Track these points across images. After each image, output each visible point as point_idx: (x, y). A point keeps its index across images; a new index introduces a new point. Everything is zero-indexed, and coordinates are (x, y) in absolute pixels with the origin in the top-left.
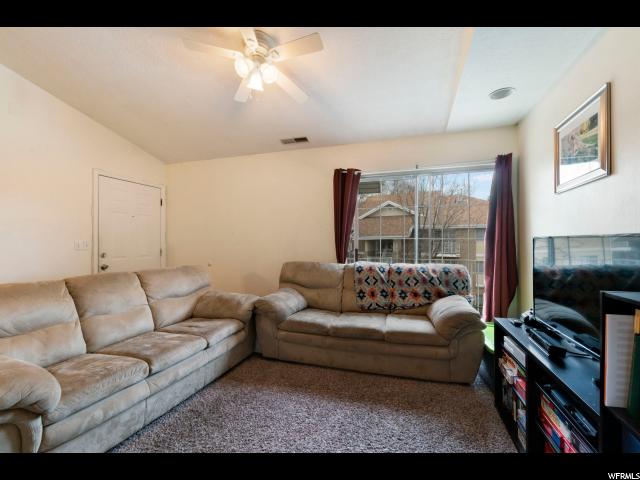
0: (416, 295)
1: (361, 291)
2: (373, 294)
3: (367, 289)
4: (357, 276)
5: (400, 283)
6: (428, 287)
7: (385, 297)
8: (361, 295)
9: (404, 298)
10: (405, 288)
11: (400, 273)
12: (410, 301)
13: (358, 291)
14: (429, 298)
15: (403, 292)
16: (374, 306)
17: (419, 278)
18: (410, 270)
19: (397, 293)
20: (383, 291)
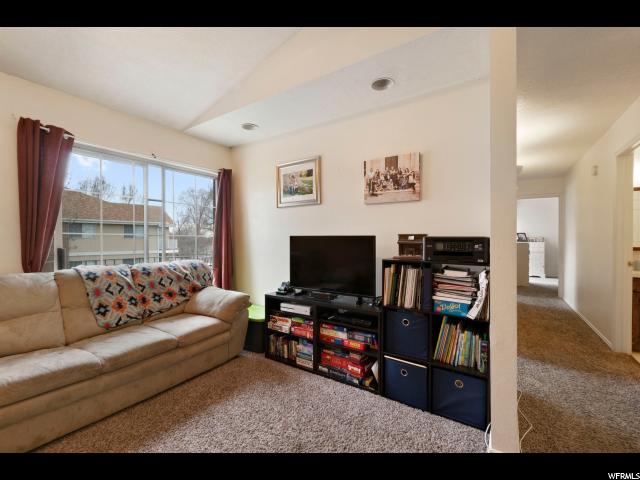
0: (171, 294)
1: (101, 306)
2: (120, 306)
3: (110, 300)
4: (90, 286)
5: (152, 285)
6: (183, 284)
7: (135, 305)
8: (102, 309)
9: (159, 301)
10: (158, 289)
11: (149, 274)
12: (166, 302)
13: (95, 306)
14: (184, 295)
15: (155, 295)
16: (124, 319)
17: (173, 277)
18: (160, 270)
19: (149, 297)
20: (132, 298)
